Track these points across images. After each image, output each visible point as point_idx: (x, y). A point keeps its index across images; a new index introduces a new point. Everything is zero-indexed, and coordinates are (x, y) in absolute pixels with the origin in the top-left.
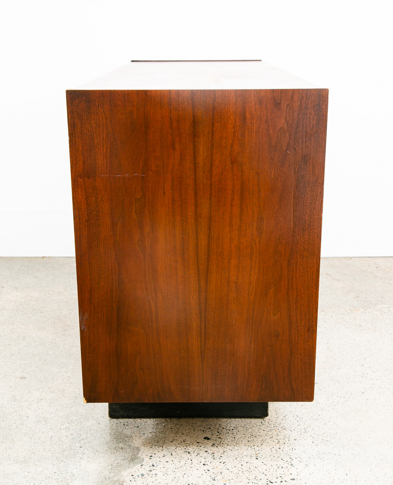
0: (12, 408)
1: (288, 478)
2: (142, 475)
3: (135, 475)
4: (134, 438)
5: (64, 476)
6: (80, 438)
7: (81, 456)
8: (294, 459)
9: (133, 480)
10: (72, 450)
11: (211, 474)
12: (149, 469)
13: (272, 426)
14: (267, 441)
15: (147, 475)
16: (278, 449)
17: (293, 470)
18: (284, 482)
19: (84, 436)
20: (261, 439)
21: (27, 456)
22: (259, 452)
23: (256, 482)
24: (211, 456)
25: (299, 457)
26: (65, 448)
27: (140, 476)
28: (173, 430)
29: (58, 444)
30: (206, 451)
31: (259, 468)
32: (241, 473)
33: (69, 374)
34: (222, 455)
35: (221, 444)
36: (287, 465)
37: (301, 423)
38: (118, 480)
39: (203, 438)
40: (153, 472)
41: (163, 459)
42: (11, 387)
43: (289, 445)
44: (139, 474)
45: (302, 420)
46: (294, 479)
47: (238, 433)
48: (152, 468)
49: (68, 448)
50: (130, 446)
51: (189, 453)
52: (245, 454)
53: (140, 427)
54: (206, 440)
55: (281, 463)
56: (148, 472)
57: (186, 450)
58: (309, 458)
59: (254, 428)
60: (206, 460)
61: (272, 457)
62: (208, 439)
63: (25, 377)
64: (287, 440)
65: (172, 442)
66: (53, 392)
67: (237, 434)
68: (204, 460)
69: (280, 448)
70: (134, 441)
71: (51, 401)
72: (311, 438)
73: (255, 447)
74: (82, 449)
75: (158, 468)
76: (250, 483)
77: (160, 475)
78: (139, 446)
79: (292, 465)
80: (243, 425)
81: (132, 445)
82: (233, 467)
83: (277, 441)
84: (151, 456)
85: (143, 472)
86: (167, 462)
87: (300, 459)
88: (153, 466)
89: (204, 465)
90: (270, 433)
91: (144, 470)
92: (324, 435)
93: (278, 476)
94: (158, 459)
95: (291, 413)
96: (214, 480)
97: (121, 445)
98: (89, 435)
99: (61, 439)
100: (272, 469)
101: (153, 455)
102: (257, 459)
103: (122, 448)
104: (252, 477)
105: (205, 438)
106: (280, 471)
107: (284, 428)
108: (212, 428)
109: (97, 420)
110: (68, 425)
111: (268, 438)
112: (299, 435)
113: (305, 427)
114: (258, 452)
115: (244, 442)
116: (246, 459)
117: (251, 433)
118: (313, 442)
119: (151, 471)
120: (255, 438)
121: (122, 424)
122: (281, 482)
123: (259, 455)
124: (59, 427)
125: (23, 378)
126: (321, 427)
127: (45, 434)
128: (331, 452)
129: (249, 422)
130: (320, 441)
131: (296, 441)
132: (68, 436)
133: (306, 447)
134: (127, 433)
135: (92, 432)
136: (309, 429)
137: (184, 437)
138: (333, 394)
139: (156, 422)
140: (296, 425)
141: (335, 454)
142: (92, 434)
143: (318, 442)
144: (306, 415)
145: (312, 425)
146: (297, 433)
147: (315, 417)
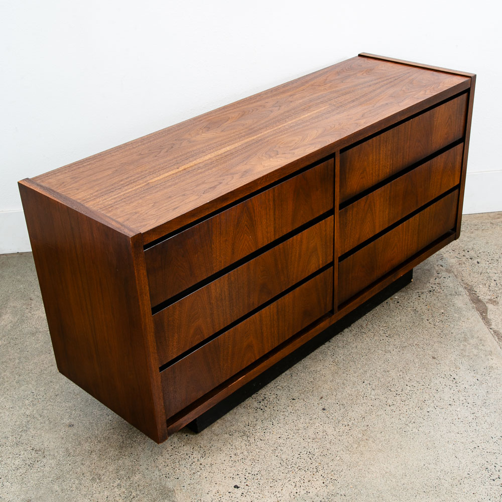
0: (68, 464)
4: (176, 491)
13: (290, 467)
14: (286, 486)
16: (295, 494)
19: (134, 494)
20: (281, 483)
28: (207, 479)
33: (110, 417)
35: (249, 493)
37: (313, 461)
39: (233, 487)
43: (304, 488)
45: (314, 457)
47: (262, 478)
53: (180, 478)
59: (275, 471)
62: (238, 487)
63: (72, 424)
64: (302, 482)
65: (208, 494)
66: (99, 442)
71: (100, 453)
72: (322, 478)
73: (277, 493)
80: (265, 469)
83: (294, 484)
90: (288, 475)
92: (332, 473)
95: (305, 449)
105: (235, 487)
107: (299, 468)
108: (240, 474)
109: (142, 473)
111: (287, 481)
112: (312, 475)
113: (317, 465)
114: (279, 499)
115: (267, 488)
117: (272, 477)
118: (323, 483)
120: (276, 483)
121: (164, 476)
124: (111, 484)
125: (71, 426)
126: (330, 464)
127: (102, 494)
128: (338, 492)
129: (270, 463)
130: (329, 480)
131: (310, 483)
132: (121, 495)
133: (318, 489)
134: (169, 487)
135: (141, 488)
136: (320, 468)
137: (217, 487)
138: (339, 422)
139: (193, 471)
140: (309, 463)
141: (341, 495)
142: (140, 491)
143: (328, 482)
144: (317, 450)
145: (322, 463)
146: (310, 473)
147: (325, 453)
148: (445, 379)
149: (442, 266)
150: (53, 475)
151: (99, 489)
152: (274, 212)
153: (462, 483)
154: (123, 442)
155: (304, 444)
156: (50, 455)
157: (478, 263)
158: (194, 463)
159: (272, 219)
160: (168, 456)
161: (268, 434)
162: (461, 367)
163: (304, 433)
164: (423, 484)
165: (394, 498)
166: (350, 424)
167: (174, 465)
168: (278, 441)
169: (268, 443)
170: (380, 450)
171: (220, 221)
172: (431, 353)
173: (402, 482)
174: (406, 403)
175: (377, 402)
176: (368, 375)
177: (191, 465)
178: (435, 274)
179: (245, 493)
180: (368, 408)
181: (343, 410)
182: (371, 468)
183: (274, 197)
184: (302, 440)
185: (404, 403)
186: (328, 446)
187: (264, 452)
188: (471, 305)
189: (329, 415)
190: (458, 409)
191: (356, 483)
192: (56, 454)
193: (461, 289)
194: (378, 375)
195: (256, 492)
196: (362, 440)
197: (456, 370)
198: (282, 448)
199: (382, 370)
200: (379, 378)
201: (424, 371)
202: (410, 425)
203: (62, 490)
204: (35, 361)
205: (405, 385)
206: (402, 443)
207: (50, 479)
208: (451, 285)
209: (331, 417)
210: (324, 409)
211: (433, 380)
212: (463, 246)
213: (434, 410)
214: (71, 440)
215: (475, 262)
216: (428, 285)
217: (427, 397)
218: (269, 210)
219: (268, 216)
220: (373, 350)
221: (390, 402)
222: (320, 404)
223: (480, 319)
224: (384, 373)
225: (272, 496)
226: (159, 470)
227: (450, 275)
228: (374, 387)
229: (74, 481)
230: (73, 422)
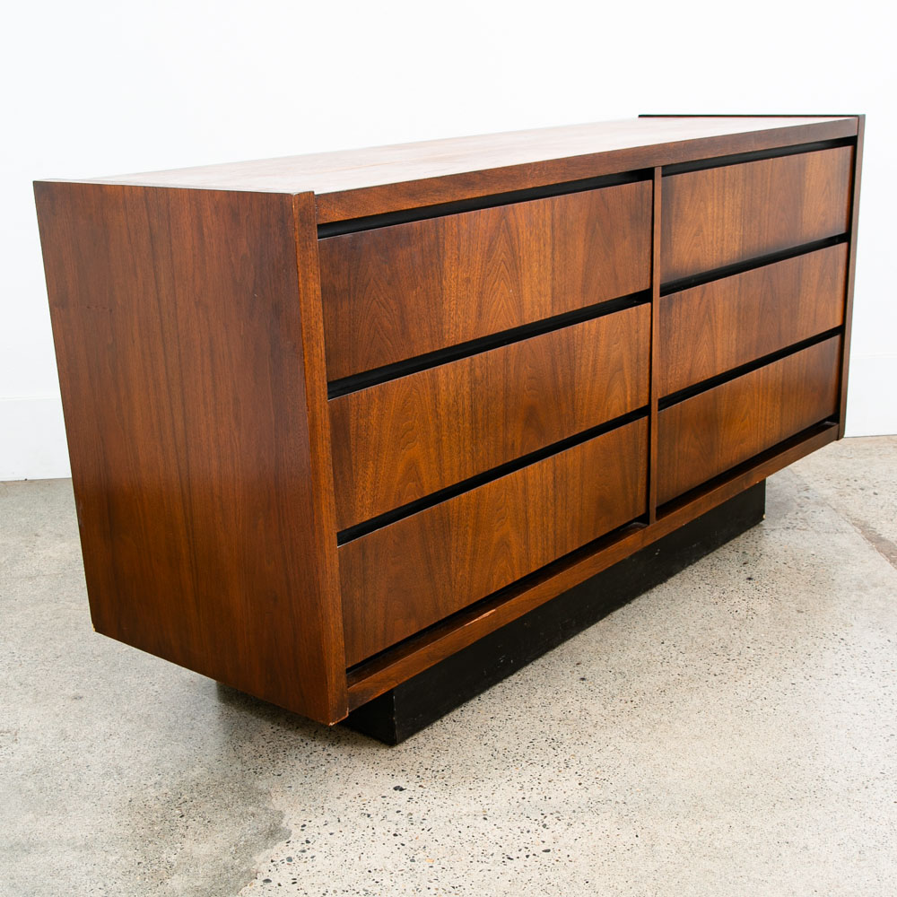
0: (61, 752)
1: (538, 849)
2: (290, 859)
3: (278, 860)
4: (273, 794)
5: (156, 867)
6: (181, 801)
7: (182, 831)
8: (549, 815)
9: (273, 869)
10: (167, 822)
11: (407, 851)
12: (301, 849)
13: (511, 760)
14: (501, 788)
15: (296, 859)
16: (521, 801)
17: (547, 835)
18: (531, 856)
19: (186, 797)
20: (492, 784)
21: (89, 836)
22: (490, 806)
23: (484, 859)
24: (407, 819)
25: (557, 812)
26: (154, 819)
27: (286, 862)
28: (340, 776)
29: (142, 812)
30: (398, 812)
31: (490, 836)
32: (458, 846)
33: (156, 686)
34: (426, 817)
35: (424, 798)
36: (537, 827)
37: (559, 752)
38: (248, 871)
39: (392, 789)
40: (309, 854)
41: (323, 830)
42: (57, 715)
43: (539, 791)
44: (284, 858)
45: (562, 747)
46: (548, 851)
47: (453, 776)
48: (306, 846)
49: (160, 819)
50: (266, 809)
51: (369, 816)
52: (464, 812)
53: (283, 775)
54: (398, 791)
55: (526, 824)
56: (300, 854)
57: (364, 811)
58: (574, 812)
59: (479, 766)
60: (398, 826)
61: (510, 814)
62: (402, 789)
63: (81, 695)
64: (536, 782)
65: (339, 798)
66: (130, 721)
67: (450, 777)
68: (396, 827)
69: (524, 798)
70: (274, 800)
71: (128, 736)
72: (577, 776)
73: (482, 798)
74: (184, 819)
75: (316, 846)
76: (475, 862)
77: (320, 857)
78: (282, 809)
79: (544, 826)
80: (460, 762)
81: (271, 807)
82: (445, 836)
83: (519, 786)
84: (304, 826)
85: (291, 854)
86: (331, 834)
87: (558, 815)
88: (308, 842)
89: (395, 835)
90: (507, 773)
91: (291, 851)
92: (599, 770)
93: (522, 845)
94: (316, 830)
95: (542, 735)
96: (413, 861)
97: (251, 809)
98: (195, 794)
99: (148, 804)
100: (511, 836)
101: (306, 823)
102: (485, 819)
103: (253, 815)
104: (477, 851)
105: (395, 789)
106: (525, 838)
107: (530, 762)
108: (408, 770)
109: (208, 766)
110: (158, 778)
111: (504, 781)
112: (557, 772)
113: (567, 757)
114: (486, 807)
115: (462, 790)
116: (468, 821)
117: (474, 775)
118: (580, 784)
119: (304, 851)
120: (481, 783)
121: (252, 771)
122: (527, 856)
123: (489, 813)
124: (142, 782)
125: (77, 698)
126: (594, 756)
127: (120, 796)
128: (611, 798)
129: (470, 755)
130: (592, 779)
131: (552, 783)
132: (160, 798)
133: (569, 793)
134: (261, 787)
135: (201, 788)
136: (573, 762)
137: (359, 789)
138: (613, 697)
139: (311, 765)
140: (551, 756)
141: (617, 802)
142: (200, 792)
143: (590, 782)
144: (569, 736)
145: (579, 754)
146: (553, 770)
147: (583, 740)
148: (825, 639)
149: (808, 498)
150: (28, 767)
151: (116, 788)
152: (553, 253)
153: (870, 786)
154: (176, 722)
155: (540, 727)
156: (26, 738)
157: (875, 494)
158: (315, 754)
159: (550, 268)
160: (263, 742)
161: (470, 713)
162: (854, 623)
163: (542, 713)
164: (789, 786)
165: (728, 808)
166: (636, 699)
167: (275, 755)
168: (489, 722)
169: (468, 726)
170: (697, 738)
171: (459, 231)
172: (794, 606)
173: (745, 785)
174: (748, 671)
175: (690, 671)
176: (671, 633)
177: (308, 756)
178: (796, 508)
179: (415, 799)
180: (673, 678)
181: (620, 680)
182: (679, 763)
183: (553, 219)
184: (537, 722)
185: (743, 671)
186: (591, 730)
187: (459, 739)
188: (866, 545)
189: (593, 688)
190: (853, 681)
191: (648, 786)
192: (39, 738)
193: (845, 525)
194: (691, 633)
195: (439, 796)
196: (660, 722)
197: (844, 628)
198: (497, 733)
199: (698, 627)
200: (693, 638)
201: (782, 628)
202: (758, 702)
203: (41, 789)
204: (27, 612)
205: (745, 648)
206: (742, 728)
207: (21, 773)
208: (826, 520)
209: (598, 690)
210: (583, 679)
211: (799, 641)
212: (845, 474)
213: (805, 682)
214: (73, 717)
215: (871, 492)
216: (783, 520)
217: (790, 663)
218: (544, 245)
219: (542, 258)
220: (681, 601)
221: (715, 669)
222: (576, 672)
223: (887, 563)
224: (702, 631)
225: (472, 802)
226: (243, 763)
227: (824, 509)
228: (683, 650)
229: (68, 776)
230: (80, 692)
